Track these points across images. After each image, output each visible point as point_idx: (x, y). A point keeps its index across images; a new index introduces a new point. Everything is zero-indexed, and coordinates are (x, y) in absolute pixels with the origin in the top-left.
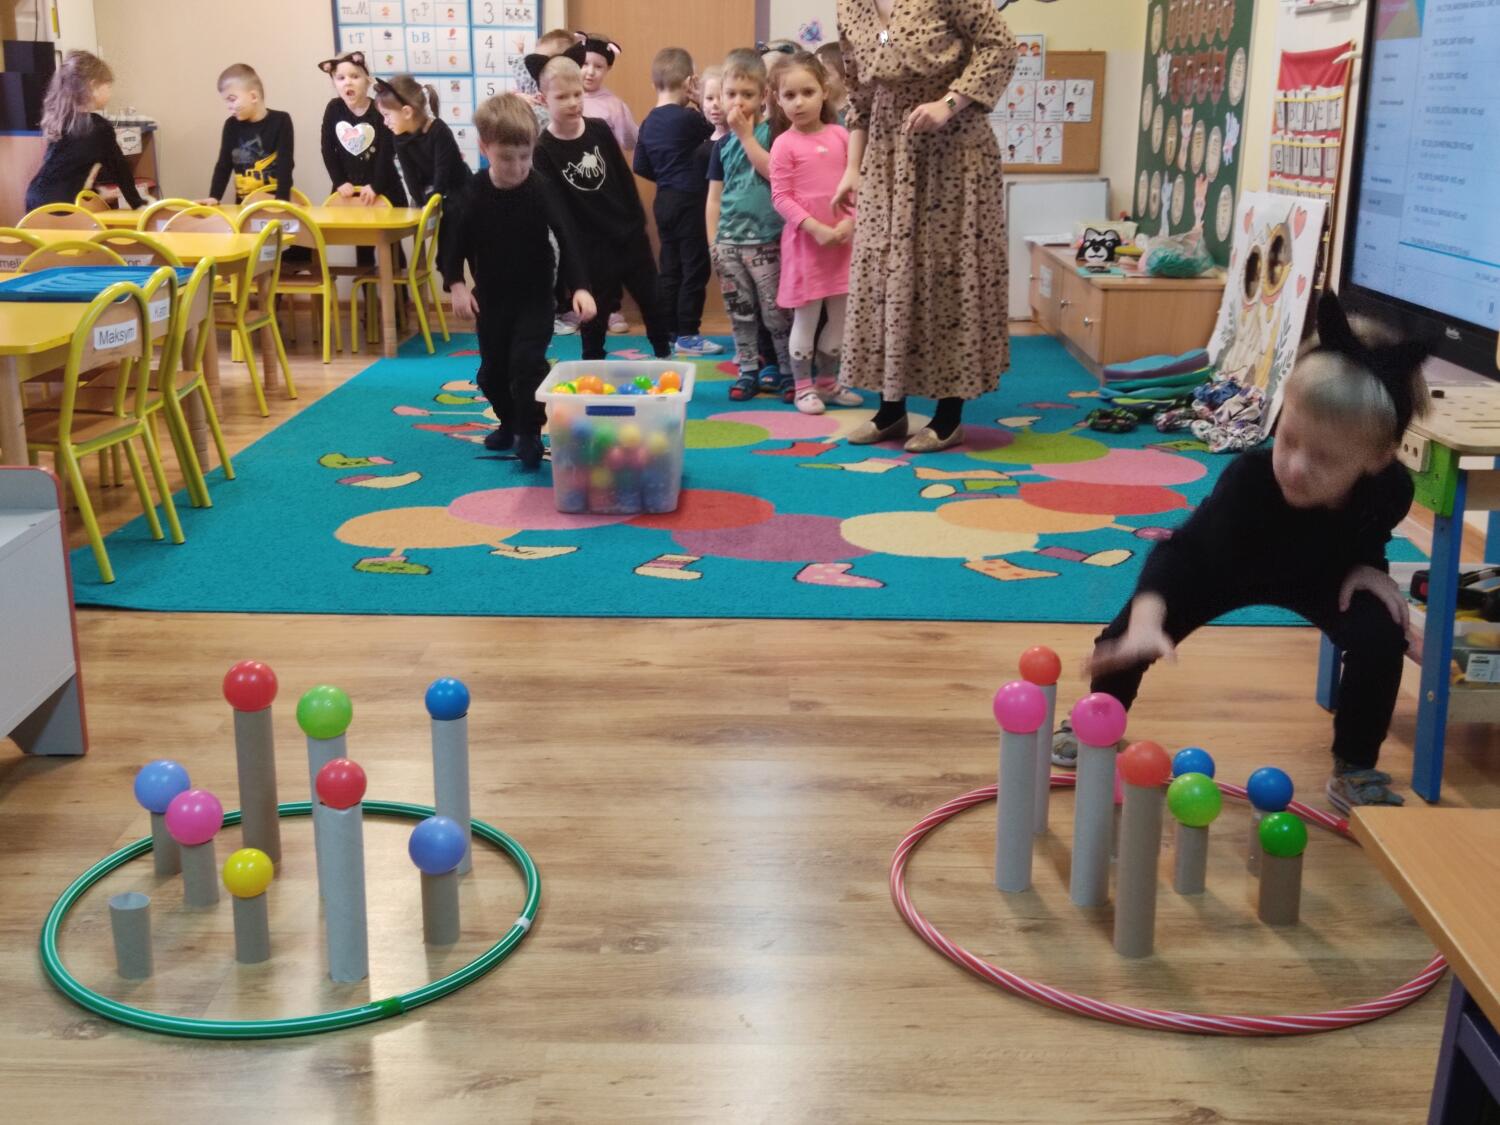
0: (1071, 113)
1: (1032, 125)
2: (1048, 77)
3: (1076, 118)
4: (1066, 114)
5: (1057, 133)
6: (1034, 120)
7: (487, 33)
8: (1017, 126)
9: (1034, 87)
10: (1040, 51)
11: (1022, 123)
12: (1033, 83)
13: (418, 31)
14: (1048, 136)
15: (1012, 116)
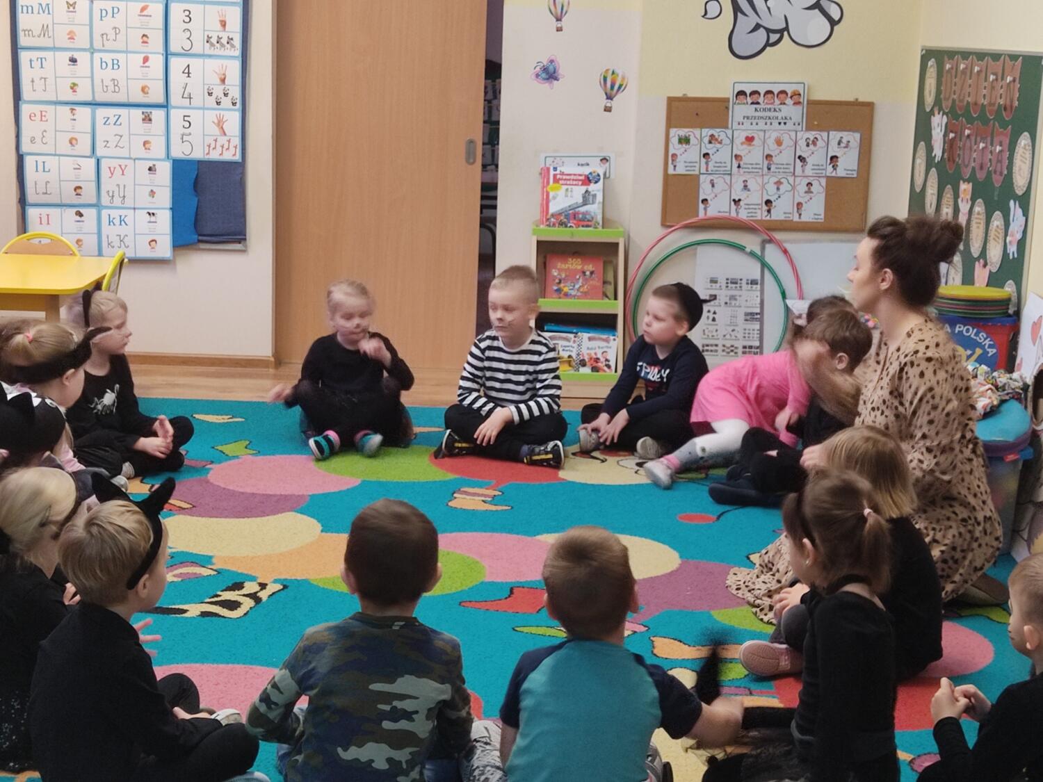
0: (835, 167)
1: (791, 179)
2: (809, 129)
3: (841, 172)
4: (830, 168)
5: (819, 188)
6: (794, 173)
7: (183, 62)
8: (776, 180)
9: (794, 138)
10: (801, 100)
11: (780, 177)
12: (793, 134)
13: (107, 57)
14: (809, 192)
15: (769, 169)
